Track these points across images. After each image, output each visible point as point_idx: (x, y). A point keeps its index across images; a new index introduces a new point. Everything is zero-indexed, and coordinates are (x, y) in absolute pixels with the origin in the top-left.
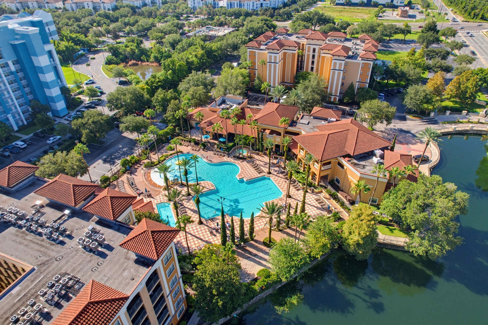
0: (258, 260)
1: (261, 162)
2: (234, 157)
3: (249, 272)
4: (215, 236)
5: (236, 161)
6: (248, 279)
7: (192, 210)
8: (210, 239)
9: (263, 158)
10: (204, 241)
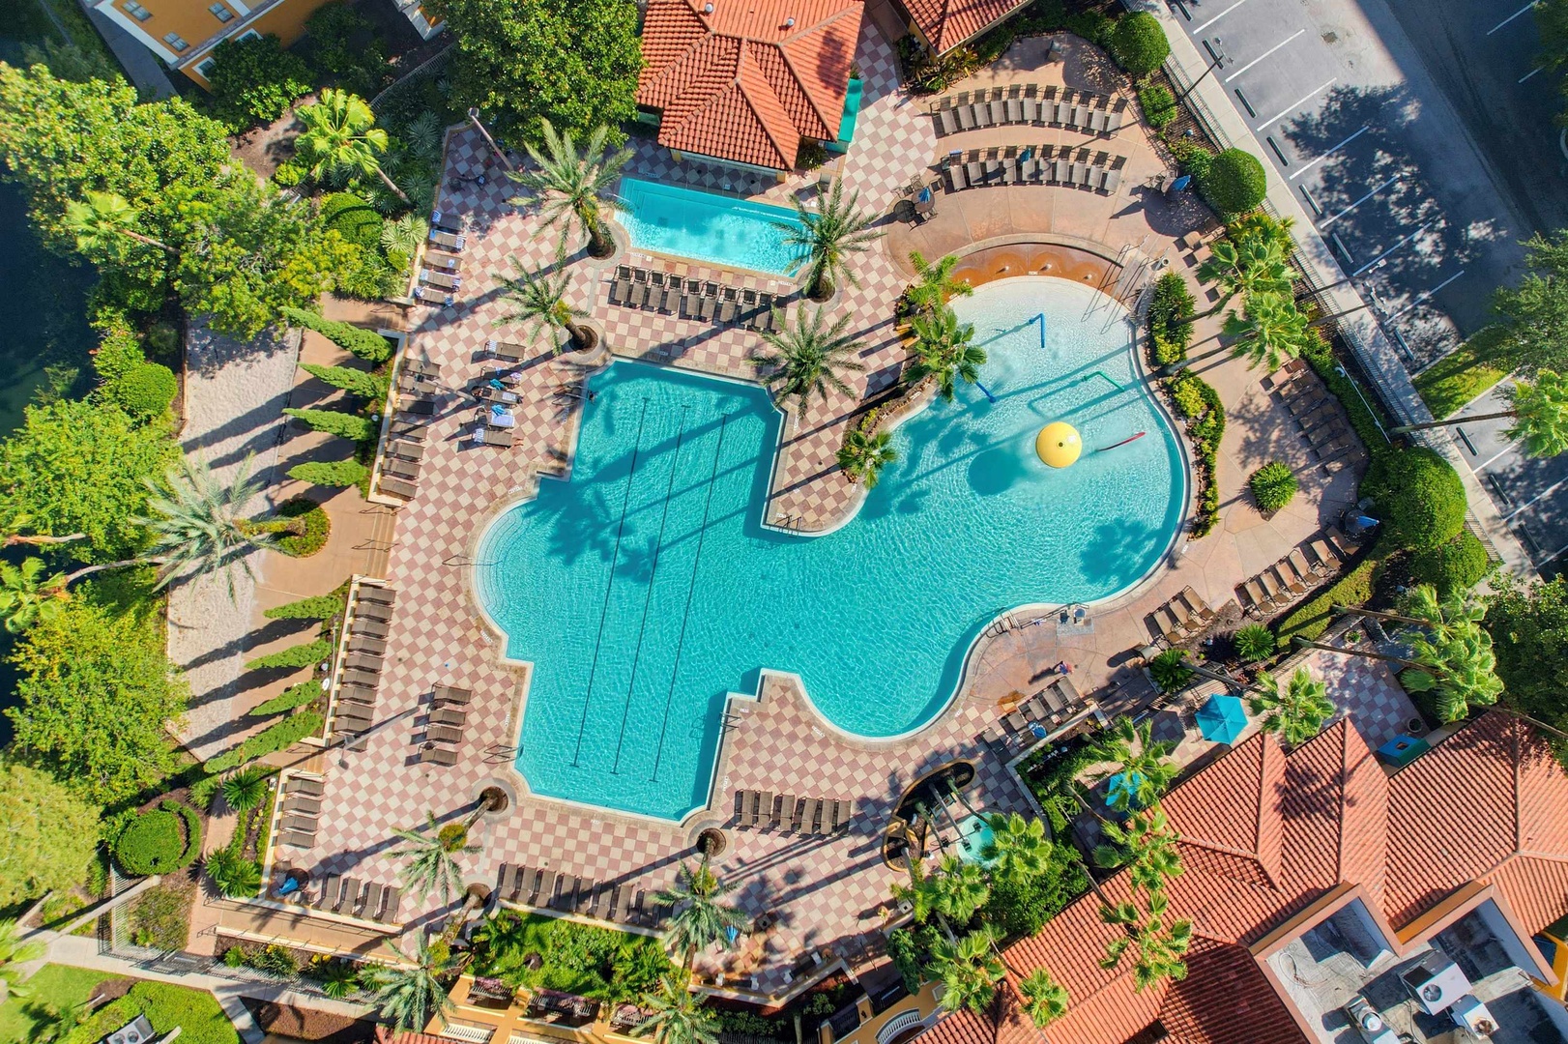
0: (259, 431)
1: (826, 870)
2: (962, 770)
3: (229, 366)
4: (479, 357)
5: (917, 754)
6: (204, 348)
7: (683, 345)
8: (474, 327)
9: (853, 907)
10: (479, 301)
